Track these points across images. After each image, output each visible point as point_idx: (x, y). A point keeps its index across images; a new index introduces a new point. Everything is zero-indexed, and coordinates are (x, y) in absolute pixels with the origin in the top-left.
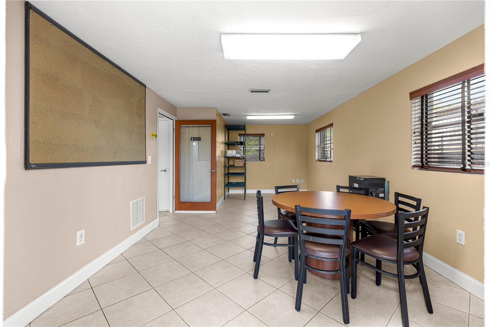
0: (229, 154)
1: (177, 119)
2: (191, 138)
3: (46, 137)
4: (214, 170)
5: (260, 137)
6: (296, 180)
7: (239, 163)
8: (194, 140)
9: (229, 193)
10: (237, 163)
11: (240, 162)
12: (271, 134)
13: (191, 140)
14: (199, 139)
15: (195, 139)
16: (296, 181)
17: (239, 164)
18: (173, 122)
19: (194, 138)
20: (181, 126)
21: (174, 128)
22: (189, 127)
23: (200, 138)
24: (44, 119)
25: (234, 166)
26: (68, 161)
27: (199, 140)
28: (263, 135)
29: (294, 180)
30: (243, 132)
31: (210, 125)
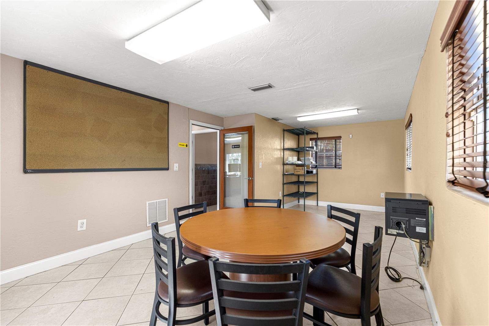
0: (289, 161)
1: (223, 129)
2: (232, 146)
3: (43, 151)
4: (251, 178)
5: (336, 140)
7: (298, 170)
8: (234, 148)
9: (299, 203)
10: (297, 170)
11: (300, 169)
12: (349, 136)
13: (232, 148)
14: (239, 146)
17: (299, 172)
19: (234, 146)
20: (226, 135)
24: (41, 139)
25: (293, 174)
26: (66, 168)
28: (340, 138)
30: (315, 136)
31: (248, 132)
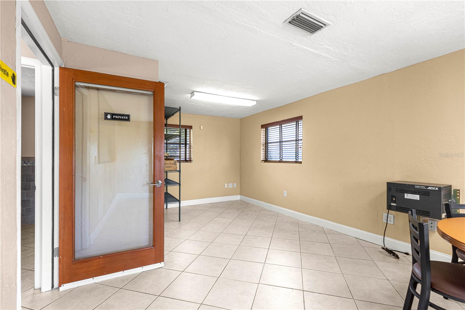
1: (63, 66)
2: (106, 114)
4: (161, 182)
5: (186, 130)
6: (229, 184)
15: (116, 117)
16: (229, 186)
18: (53, 71)
20: (77, 84)
21: (57, 84)
22: (98, 89)
23: (128, 116)
27: (125, 120)
29: (226, 185)
